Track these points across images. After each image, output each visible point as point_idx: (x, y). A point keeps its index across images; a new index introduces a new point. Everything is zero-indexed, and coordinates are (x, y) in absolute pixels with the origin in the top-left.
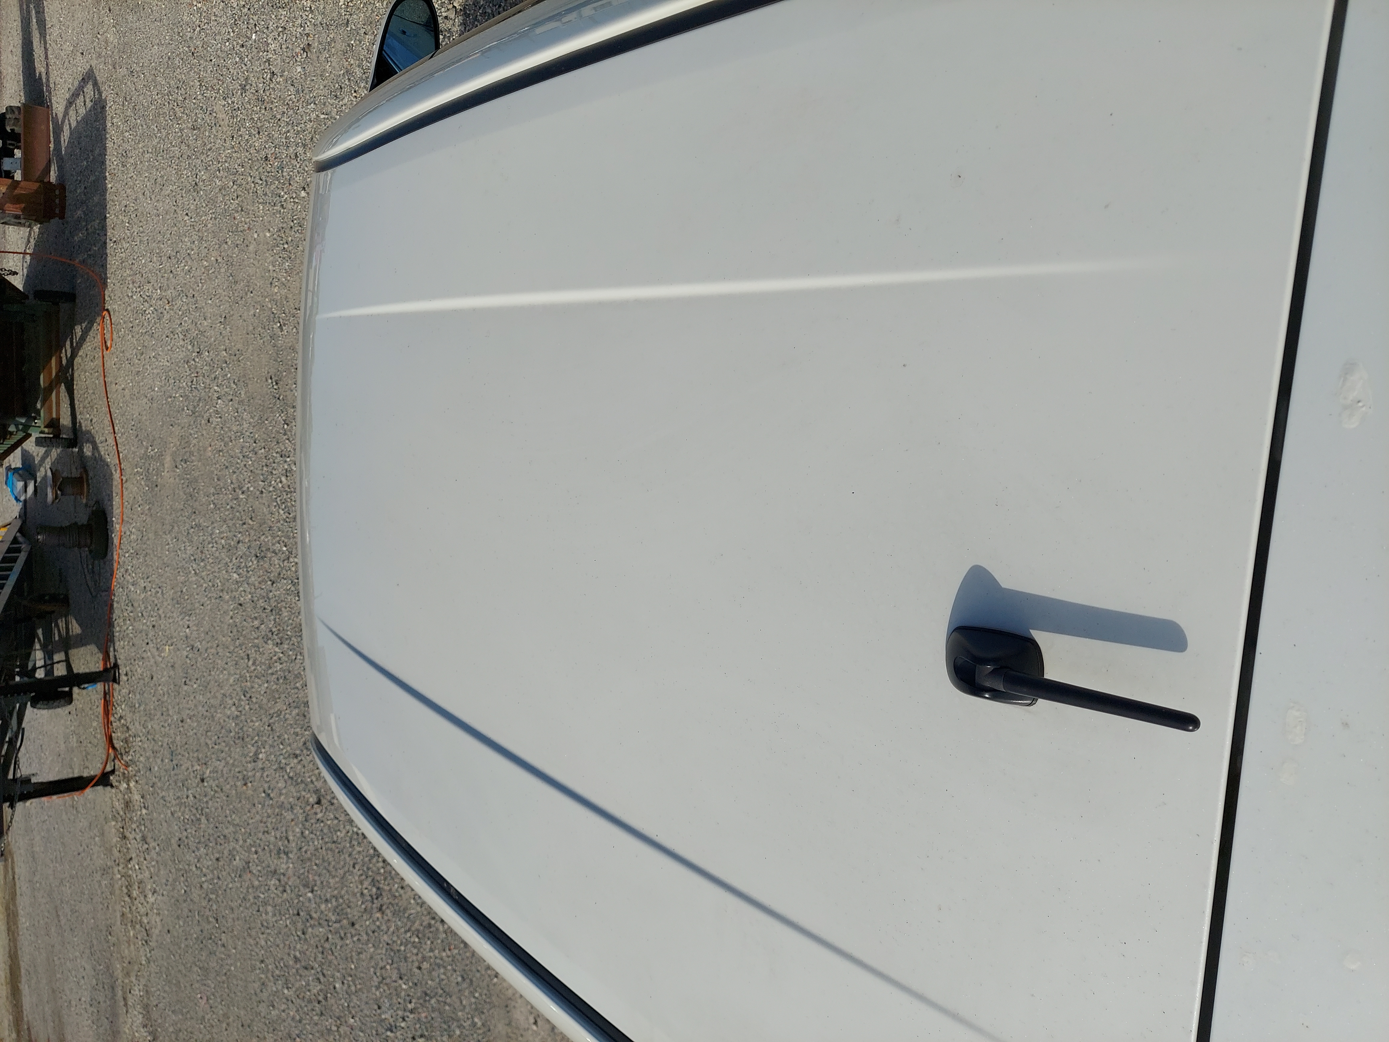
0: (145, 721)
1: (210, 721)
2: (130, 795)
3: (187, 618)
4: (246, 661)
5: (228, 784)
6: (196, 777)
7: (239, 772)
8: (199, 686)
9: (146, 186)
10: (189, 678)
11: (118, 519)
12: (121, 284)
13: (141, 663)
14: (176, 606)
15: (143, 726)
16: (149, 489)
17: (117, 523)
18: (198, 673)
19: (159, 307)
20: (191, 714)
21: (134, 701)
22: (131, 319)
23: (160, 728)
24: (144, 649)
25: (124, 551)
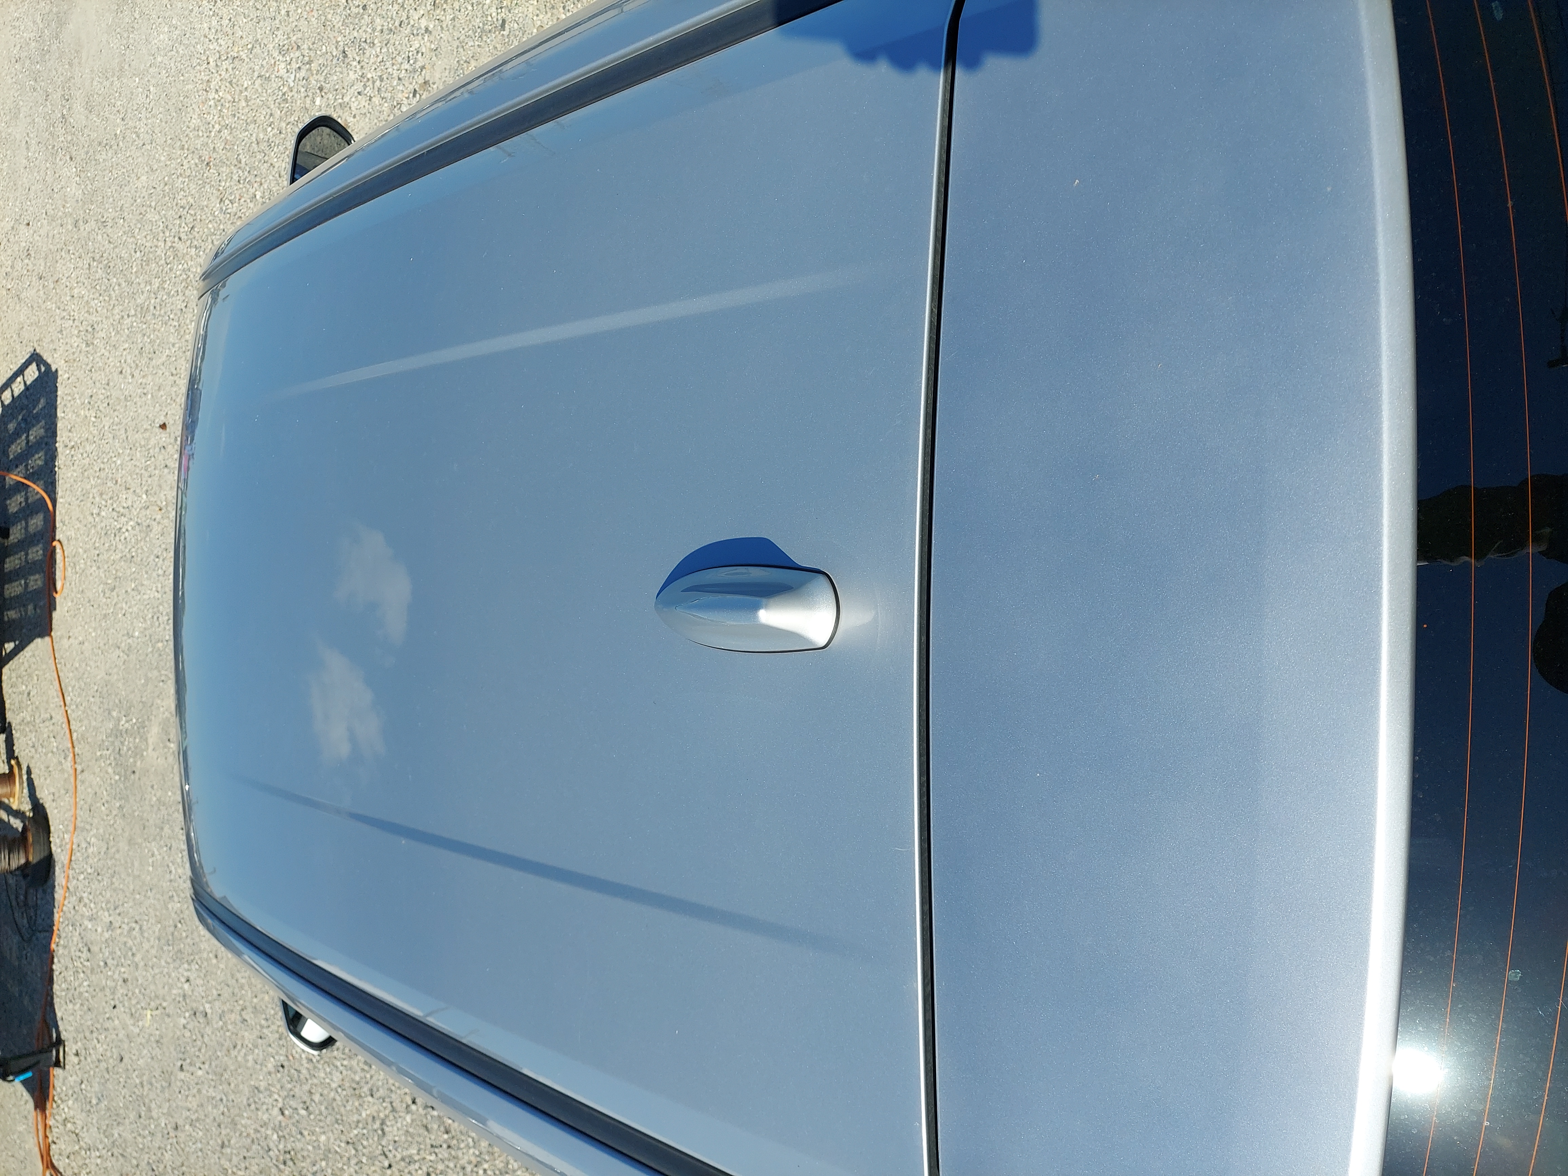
0: (107, 1125)
1: (228, 1130)
3: (186, 966)
8: (208, 1073)
10: (188, 1061)
11: (67, 825)
12: (82, 501)
13: (103, 1037)
14: (165, 948)
15: (104, 1133)
16: (120, 779)
17: (67, 832)
18: (206, 1052)
19: (144, 519)
20: (194, 1117)
21: (89, 1095)
22: (97, 545)
23: (135, 1138)
24: (107, 1015)
25: (77, 871)
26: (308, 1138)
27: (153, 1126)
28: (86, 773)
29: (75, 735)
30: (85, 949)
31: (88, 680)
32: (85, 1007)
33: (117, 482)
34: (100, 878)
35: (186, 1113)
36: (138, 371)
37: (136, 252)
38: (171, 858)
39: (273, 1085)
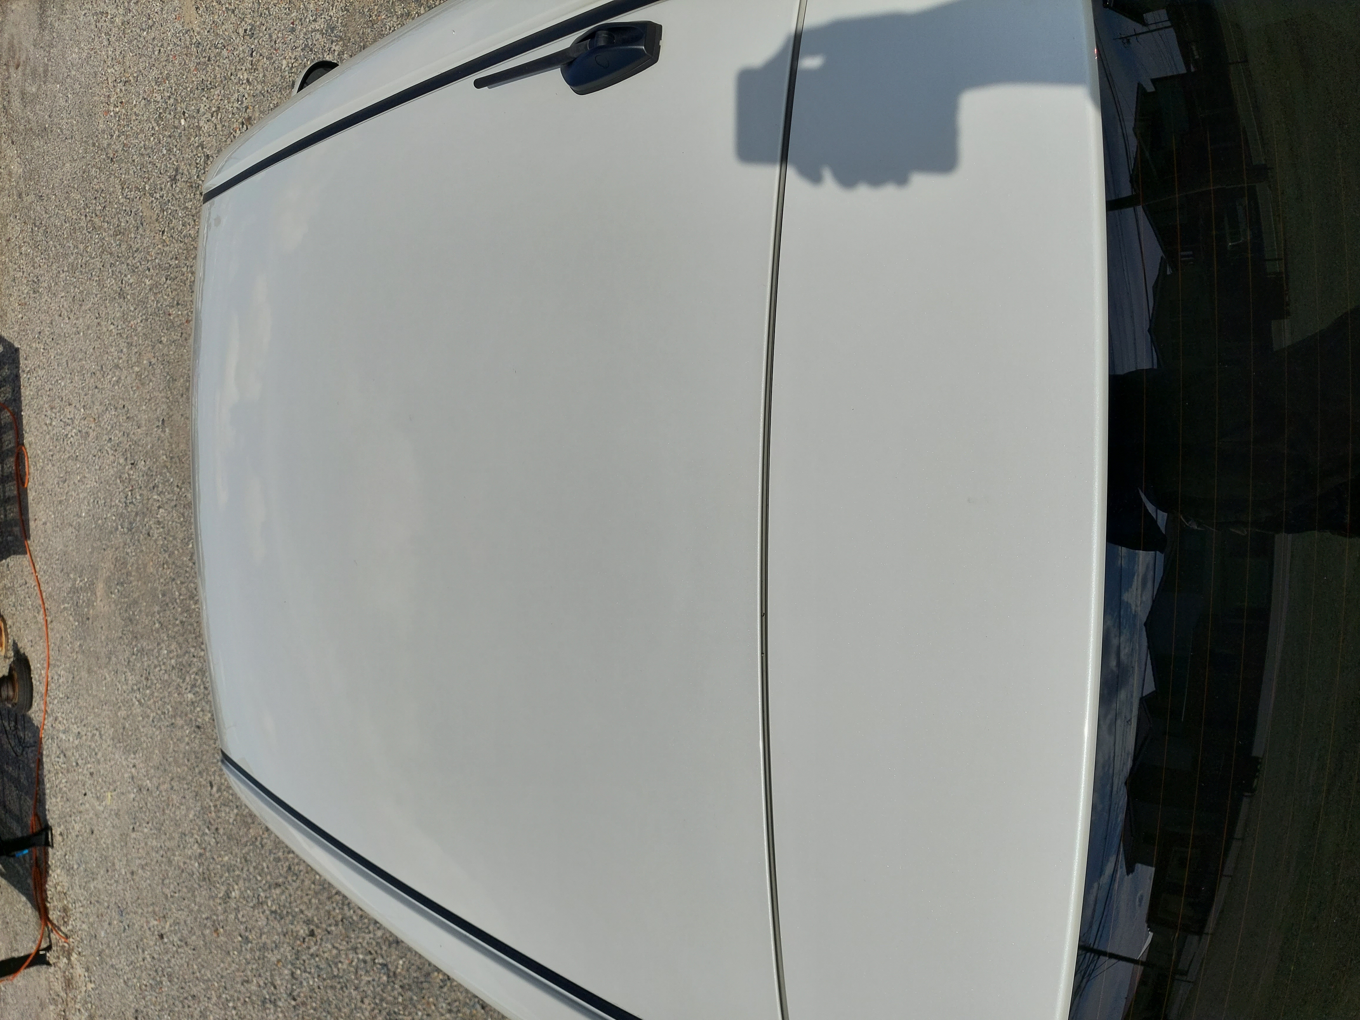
0: (86, 883)
1: (167, 867)
2: (71, 971)
3: (132, 756)
4: (209, 788)
5: (194, 934)
6: (153, 934)
7: (207, 919)
8: (151, 829)
9: (63, 306)
10: (138, 824)
11: (43, 664)
12: (37, 414)
13: (79, 818)
14: (118, 745)
15: (84, 889)
16: (79, 624)
17: (43, 668)
18: (149, 815)
19: (83, 427)
20: (143, 863)
21: (71, 863)
22: (51, 448)
23: (106, 887)
24: (81, 802)
25: (53, 697)
26: (217, 860)
27: (117, 876)
28: (54, 623)
29: (44, 594)
30: (62, 756)
31: (52, 552)
32: (65, 799)
33: (62, 399)
34: (69, 700)
35: (138, 862)
36: (72, 314)
37: (65, 222)
38: (118, 679)
39: (194, 829)
